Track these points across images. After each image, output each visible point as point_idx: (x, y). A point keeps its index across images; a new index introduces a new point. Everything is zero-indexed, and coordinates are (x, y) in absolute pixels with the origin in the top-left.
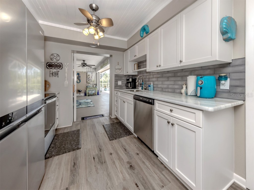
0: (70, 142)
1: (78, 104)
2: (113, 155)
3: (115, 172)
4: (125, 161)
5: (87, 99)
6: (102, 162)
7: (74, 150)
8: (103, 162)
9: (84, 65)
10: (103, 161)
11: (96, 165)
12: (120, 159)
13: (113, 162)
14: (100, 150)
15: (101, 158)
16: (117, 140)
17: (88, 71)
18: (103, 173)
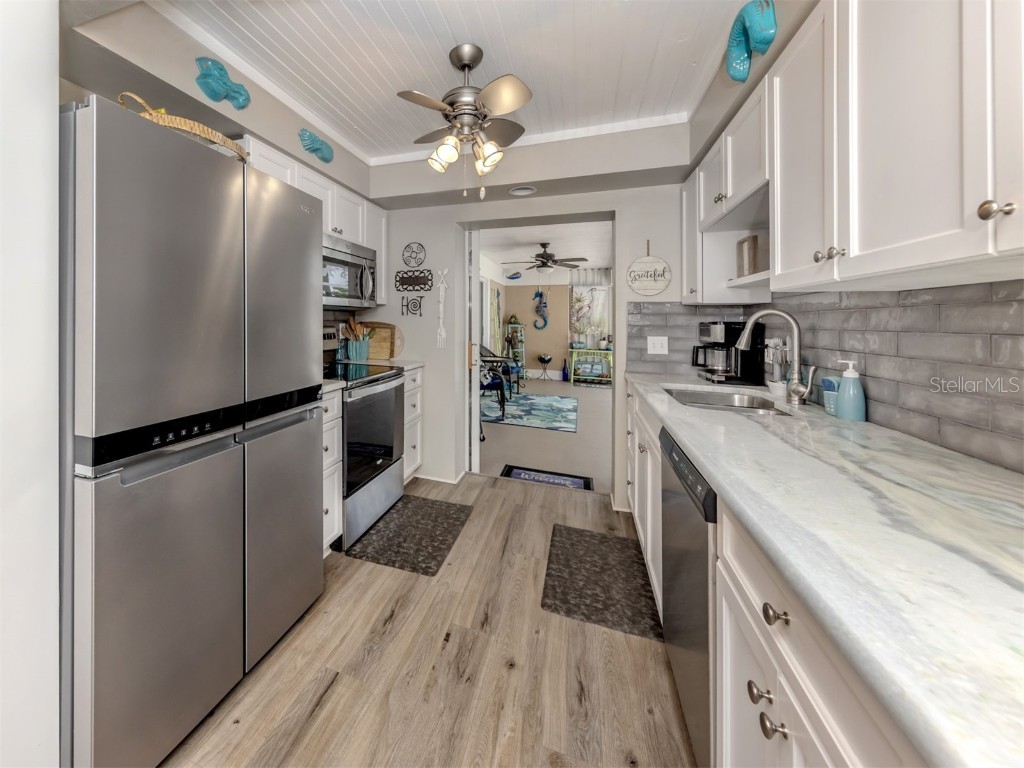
0: (421, 539)
1: (523, 411)
2: (515, 672)
3: (479, 751)
4: (545, 740)
5: (562, 398)
6: (464, 672)
7: (414, 570)
8: (465, 677)
9: (545, 260)
10: (467, 670)
11: (437, 666)
12: (531, 711)
13: (495, 703)
14: (485, 620)
15: (467, 654)
16: (576, 622)
17: (575, 280)
18: (441, 715)
